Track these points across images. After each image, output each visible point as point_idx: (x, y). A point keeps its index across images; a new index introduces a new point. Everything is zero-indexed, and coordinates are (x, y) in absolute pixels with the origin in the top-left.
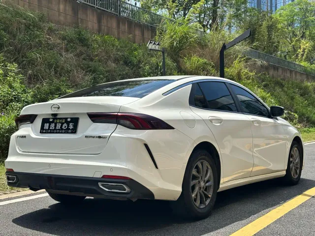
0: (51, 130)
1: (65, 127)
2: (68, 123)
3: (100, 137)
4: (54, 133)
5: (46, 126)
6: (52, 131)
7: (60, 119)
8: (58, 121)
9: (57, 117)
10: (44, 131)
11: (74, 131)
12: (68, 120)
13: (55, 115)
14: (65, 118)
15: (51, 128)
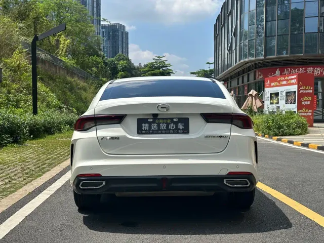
0: (153, 130)
1: (173, 127)
2: (176, 123)
3: (221, 137)
4: (158, 133)
5: (145, 126)
6: (155, 132)
7: (163, 119)
8: (161, 121)
9: (159, 117)
10: (144, 132)
11: (186, 131)
12: (175, 120)
13: (157, 115)
14: (170, 119)
15: (152, 129)
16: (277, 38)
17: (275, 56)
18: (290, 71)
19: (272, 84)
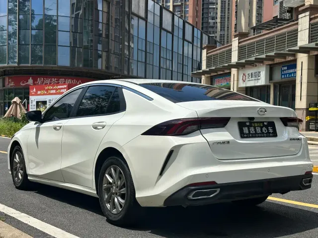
1: (265, 131)
2: (267, 127)
3: (298, 139)
4: (256, 137)
5: (246, 130)
6: (253, 135)
7: (257, 122)
8: (256, 125)
9: (255, 121)
10: (245, 135)
11: (275, 135)
12: (265, 124)
13: (253, 118)
14: (261, 122)
15: (251, 132)
16: (31, 47)
17: (29, 65)
18: (43, 81)
19: (39, 92)
